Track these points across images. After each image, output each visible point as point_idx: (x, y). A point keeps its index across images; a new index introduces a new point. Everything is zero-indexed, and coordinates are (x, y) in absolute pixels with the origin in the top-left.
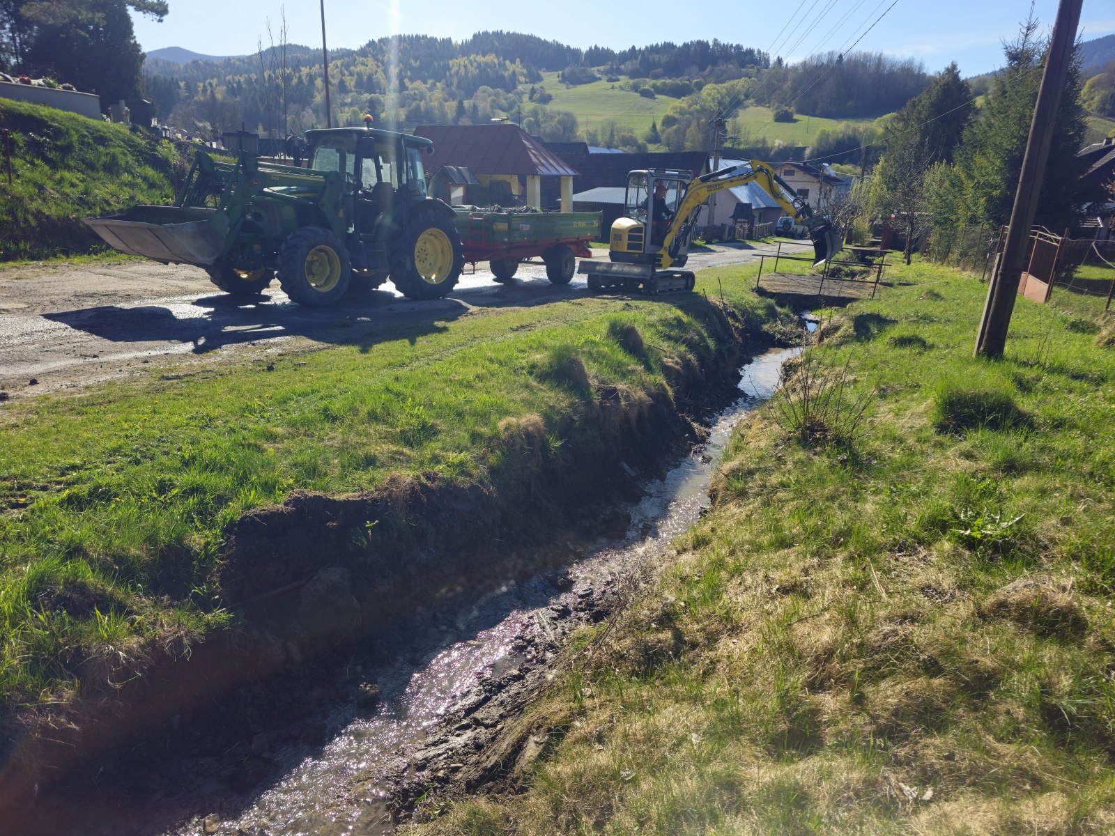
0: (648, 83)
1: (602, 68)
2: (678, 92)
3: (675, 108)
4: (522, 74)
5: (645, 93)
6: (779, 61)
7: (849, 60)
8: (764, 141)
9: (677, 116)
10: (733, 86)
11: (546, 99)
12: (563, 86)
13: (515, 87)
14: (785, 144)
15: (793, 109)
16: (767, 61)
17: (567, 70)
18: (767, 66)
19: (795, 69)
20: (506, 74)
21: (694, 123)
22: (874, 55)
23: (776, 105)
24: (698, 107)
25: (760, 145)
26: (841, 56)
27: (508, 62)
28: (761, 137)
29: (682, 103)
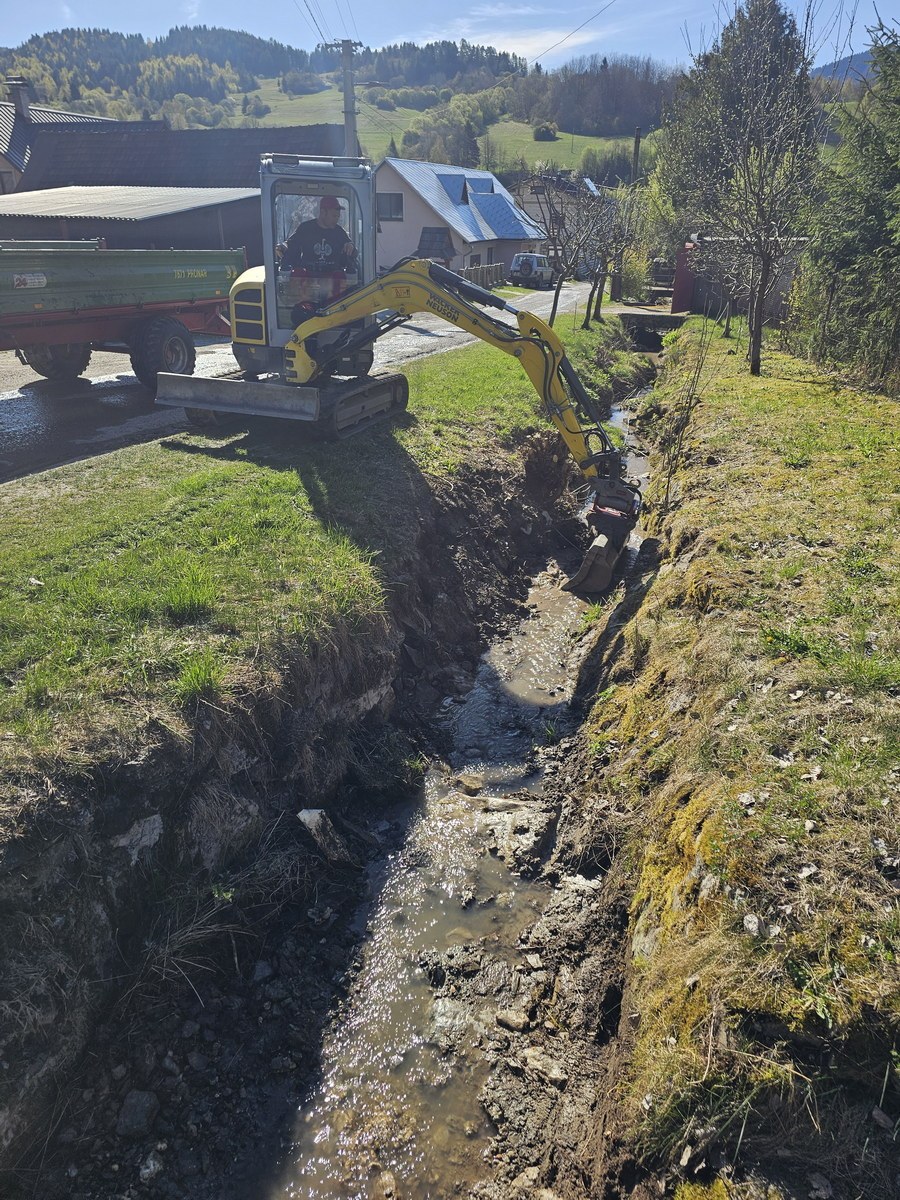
0: (387, 95)
1: (331, 74)
2: (422, 104)
3: (419, 122)
4: (233, 81)
5: (384, 106)
6: (538, 67)
7: (615, 66)
8: (523, 163)
9: (420, 132)
10: (485, 97)
11: (263, 112)
12: (285, 97)
13: (224, 96)
14: (548, 167)
15: (554, 125)
16: (525, 68)
17: (289, 76)
18: (524, 73)
19: (555, 77)
20: (212, 81)
21: (439, 140)
22: (641, 59)
23: (536, 119)
24: (445, 121)
25: (517, 167)
26: (605, 61)
27: (215, 66)
28: (520, 158)
29: (426, 116)
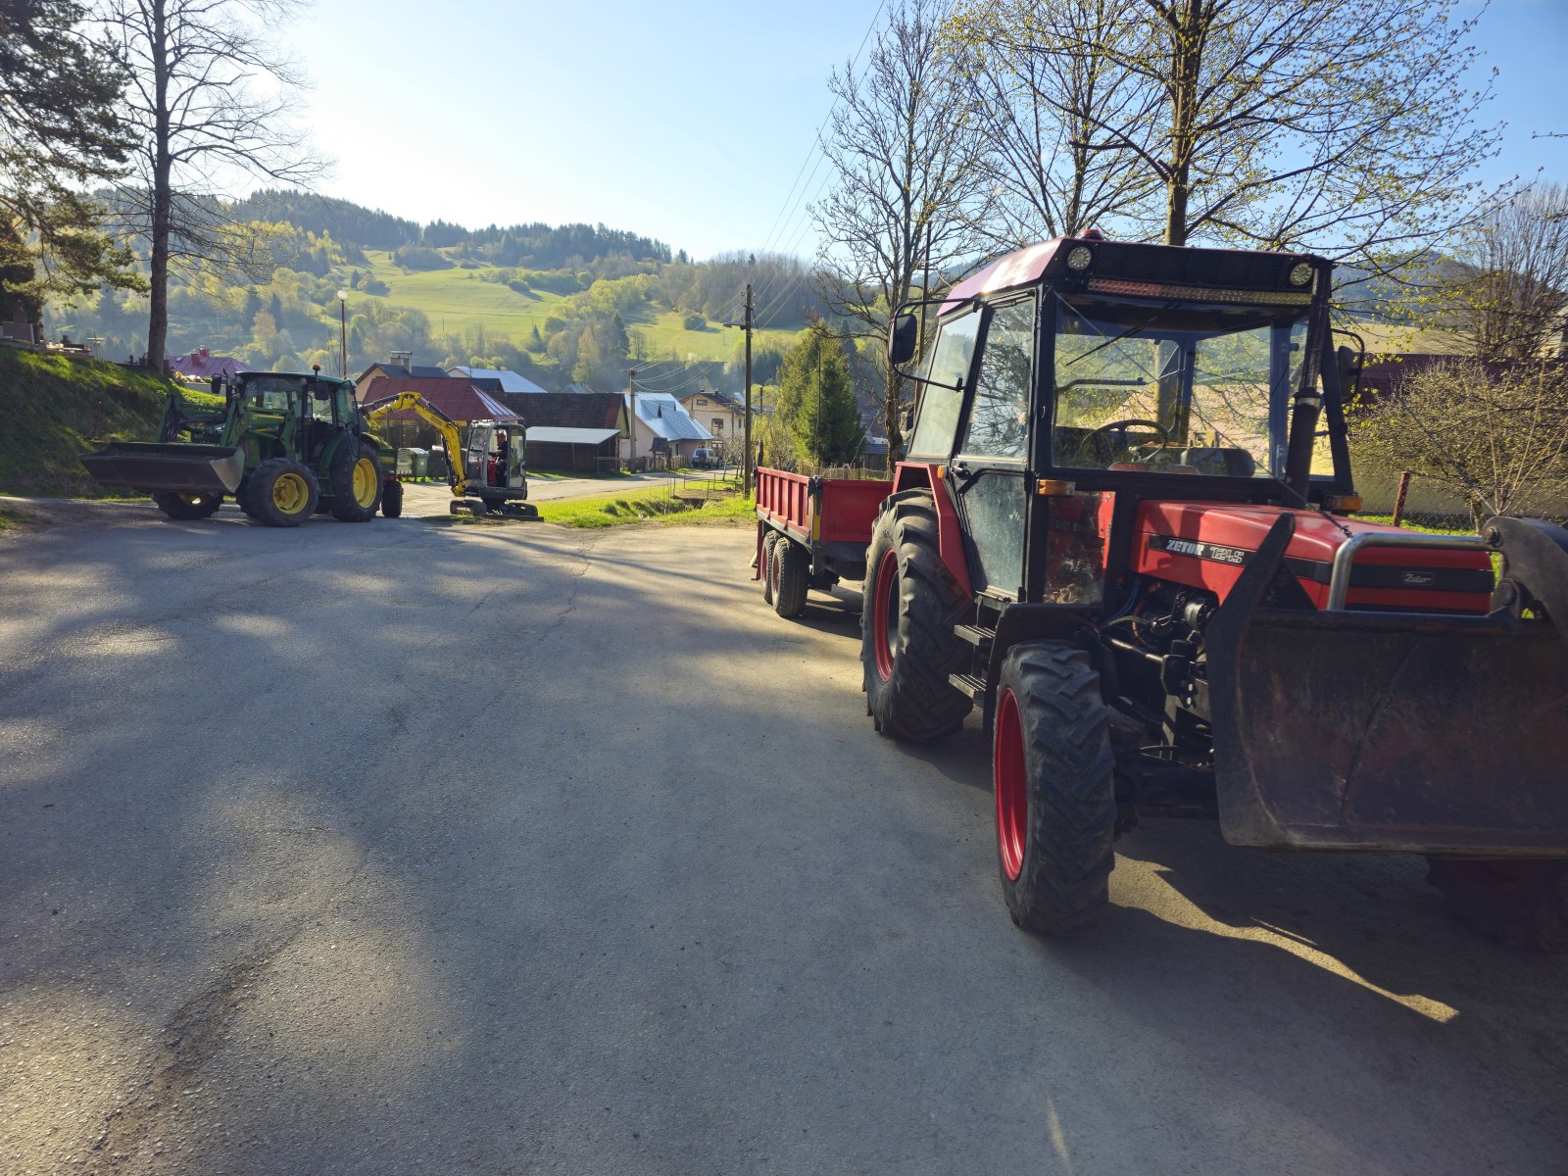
0: (521, 273)
1: (451, 250)
2: (564, 287)
3: (560, 309)
4: (335, 251)
5: (516, 287)
6: (683, 255)
7: (763, 262)
8: (675, 355)
9: (563, 318)
10: (629, 283)
11: (378, 289)
12: (399, 271)
13: (327, 271)
14: (700, 359)
15: (704, 315)
16: (668, 254)
17: (402, 250)
18: (668, 260)
19: (701, 266)
20: (312, 250)
21: (588, 330)
22: (789, 256)
23: (685, 310)
24: (589, 309)
25: (670, 359)
26: (752, 257)
27: (310, 234)
28: (670, 348)
29: (568, 302)
